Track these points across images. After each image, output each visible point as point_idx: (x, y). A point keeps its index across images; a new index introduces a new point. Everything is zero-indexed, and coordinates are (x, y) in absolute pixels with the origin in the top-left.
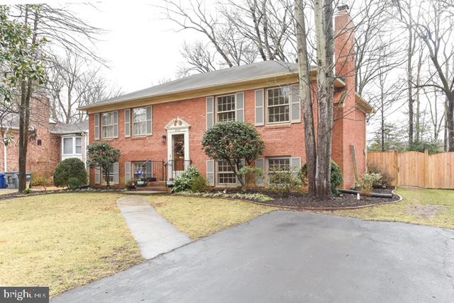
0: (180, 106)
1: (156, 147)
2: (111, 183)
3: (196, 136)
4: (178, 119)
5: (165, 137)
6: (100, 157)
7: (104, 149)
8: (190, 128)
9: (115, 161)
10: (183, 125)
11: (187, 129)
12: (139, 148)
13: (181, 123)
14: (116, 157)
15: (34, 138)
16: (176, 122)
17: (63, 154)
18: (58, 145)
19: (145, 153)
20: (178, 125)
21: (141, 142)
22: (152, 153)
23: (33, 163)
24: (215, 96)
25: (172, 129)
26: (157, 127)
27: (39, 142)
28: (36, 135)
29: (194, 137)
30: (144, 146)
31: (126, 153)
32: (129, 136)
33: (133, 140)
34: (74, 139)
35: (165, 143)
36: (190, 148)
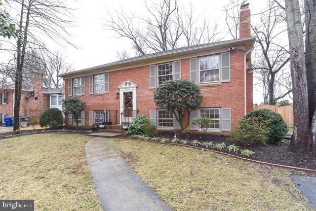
0: (130, 73)
1: (112, 101)
2: (80, 125)
3: (142, 93)
4: (128, 82)
5: (118, 94)
6: (72, 107)
7: (75, 102)
8: (137, 87)
9: (83, 110)
10: (132, 85)
11: (135, 88)
12: (99, 102)
13: (130, 84)
14: (83, 107)
15: (33, 96)
16: (127, 83)
17: (51, 105)
18: (48, 100)
19: (104, 105)
20: (128, 86)
21: (100, 97)
22: (109, 105)
23: (32, 111)
24: (157, 64)
25: (123, 89)
26: (112, 87)
27: (36, 98)
28: (34, 94)
29: (140, 93)
30: (103, 100)
31: (90, 104)
32: (92, 93)
33: (95, 96)
34: (57, 96)
35: (118, 98)
36: (137, 101)
